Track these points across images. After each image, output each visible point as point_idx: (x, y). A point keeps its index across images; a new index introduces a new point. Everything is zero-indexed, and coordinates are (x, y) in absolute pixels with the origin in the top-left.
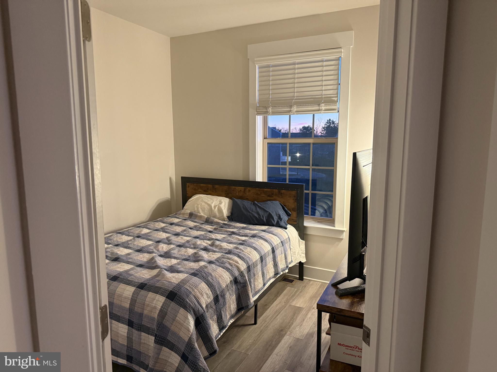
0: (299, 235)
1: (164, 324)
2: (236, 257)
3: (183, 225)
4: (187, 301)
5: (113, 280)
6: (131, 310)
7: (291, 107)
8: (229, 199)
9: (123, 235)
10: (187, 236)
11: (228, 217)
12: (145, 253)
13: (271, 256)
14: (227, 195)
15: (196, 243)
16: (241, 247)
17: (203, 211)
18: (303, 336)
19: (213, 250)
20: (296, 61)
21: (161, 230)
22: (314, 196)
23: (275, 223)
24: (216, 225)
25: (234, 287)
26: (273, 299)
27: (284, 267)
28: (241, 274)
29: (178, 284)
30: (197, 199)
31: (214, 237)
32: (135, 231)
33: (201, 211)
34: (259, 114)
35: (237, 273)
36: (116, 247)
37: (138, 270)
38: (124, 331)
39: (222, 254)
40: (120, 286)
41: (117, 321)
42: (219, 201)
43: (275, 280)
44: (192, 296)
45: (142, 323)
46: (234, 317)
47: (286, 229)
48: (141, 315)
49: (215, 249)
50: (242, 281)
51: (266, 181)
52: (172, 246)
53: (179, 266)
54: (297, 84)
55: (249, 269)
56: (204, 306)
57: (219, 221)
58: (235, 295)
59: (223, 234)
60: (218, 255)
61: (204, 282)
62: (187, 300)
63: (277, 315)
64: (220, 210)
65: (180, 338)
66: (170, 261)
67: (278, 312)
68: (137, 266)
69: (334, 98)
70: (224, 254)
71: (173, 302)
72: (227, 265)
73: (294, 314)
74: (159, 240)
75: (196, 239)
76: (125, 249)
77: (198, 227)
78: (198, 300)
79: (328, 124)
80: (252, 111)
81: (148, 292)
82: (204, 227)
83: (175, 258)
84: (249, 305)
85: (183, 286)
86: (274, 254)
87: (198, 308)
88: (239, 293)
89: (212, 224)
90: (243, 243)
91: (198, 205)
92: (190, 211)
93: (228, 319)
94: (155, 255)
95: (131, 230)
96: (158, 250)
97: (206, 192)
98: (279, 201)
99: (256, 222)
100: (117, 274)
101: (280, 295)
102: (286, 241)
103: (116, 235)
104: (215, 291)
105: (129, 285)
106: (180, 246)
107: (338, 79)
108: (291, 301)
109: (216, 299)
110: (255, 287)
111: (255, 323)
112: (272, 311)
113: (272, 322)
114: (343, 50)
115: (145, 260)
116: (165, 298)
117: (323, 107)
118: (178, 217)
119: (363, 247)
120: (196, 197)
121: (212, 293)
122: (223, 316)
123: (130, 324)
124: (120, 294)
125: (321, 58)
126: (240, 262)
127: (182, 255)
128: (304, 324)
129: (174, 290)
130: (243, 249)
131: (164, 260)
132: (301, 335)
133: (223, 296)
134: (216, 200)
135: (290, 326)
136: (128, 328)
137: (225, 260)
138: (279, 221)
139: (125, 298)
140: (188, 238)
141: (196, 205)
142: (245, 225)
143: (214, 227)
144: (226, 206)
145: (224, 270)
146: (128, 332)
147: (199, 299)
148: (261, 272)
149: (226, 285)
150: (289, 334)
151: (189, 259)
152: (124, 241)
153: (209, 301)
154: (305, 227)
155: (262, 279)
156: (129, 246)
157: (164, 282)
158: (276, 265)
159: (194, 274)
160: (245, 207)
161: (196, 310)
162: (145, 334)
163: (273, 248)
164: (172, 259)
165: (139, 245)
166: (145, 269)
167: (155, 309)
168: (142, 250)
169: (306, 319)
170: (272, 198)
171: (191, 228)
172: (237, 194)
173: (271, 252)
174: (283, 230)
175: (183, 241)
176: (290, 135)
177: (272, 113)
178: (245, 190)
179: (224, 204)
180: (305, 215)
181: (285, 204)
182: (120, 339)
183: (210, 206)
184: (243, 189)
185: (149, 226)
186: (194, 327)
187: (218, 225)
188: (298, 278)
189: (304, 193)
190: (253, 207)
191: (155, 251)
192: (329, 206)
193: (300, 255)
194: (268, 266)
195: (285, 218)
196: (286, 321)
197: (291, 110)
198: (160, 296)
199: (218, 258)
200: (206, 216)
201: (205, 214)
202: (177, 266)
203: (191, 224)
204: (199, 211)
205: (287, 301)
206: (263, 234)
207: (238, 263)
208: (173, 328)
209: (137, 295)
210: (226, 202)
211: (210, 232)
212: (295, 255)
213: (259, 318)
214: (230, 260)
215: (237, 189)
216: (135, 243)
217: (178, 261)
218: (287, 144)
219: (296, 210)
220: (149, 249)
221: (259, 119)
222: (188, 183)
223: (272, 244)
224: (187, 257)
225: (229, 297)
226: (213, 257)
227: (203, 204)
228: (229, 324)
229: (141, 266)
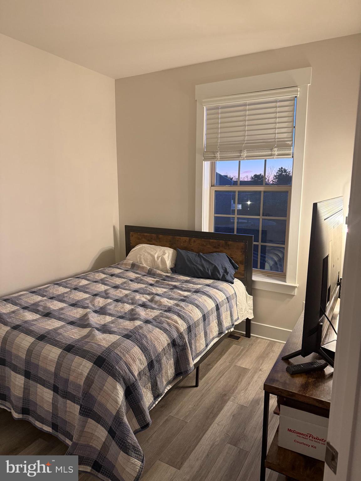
0: (247, 290)
1: (90, 394)
2: (176, 316)
3: (124, 277)
4: (117, 369)
5: (39, 339)
6: (56, 375)
7: (241, 151)
8: (173, 249)
9: (60, 286)
10: (126, 289)
11: (171, 269)
12: (79, 307)
13: (215, 314)
14: (171, 246)
15: (134, 297)
16: (182, 304)
17: (146, 261)
18: (248, 403)
19: (152, 307)
20: (247, 101)
21: (101, 282)
22: (264, 248)
23: (221, 277)
24: (158, 278)
25: (172, 350)
26: (217, 358)
27: (229, 325)
28: (181, 335)
29: (108, 348)
30: (141, 249)
31: (154, 291)
32: (73, 282)
33: (143, 262)
34: (206, 159)
35: (175, 335)
36: (50, 300)
37: (69, 329)
38: (49, 397)
39: (161, 312)
40: (46, 347)
41: (42, 385)
42: (163, 252)
43: (219, 340)
44: (122, 363)
45: (67, 390)
46: (171, 383)
47: (233, 283)
48: (67, 381)
49: (154, 306)
50: (181, 344)
51: (213, 232)
52: (109, 301)
53: (112, 325)
54: (248, 126)
55: (189, 329)
56: (136, 374)
57: (161, 273)
58: (172, 359)
59: (164, 287)
60: (156, 313)
61: (137, 345)
62: (117, 367)
63: (221, 377)
64: (163, 262)
65: (107, 410)
66: (105, 318)
67: (222, 373)
68: (68, 323)
69: (288, 142)
70: (163, 312)
71: (101, 369)
72: (165, 325)
73: (239, 377)
74: (96, 293)
75: (135, 293)
76: (59, 303)
77: (139, 279)
78: (129, 367)
79: (280, 172)
80: (198, 157)
81: (75, 356)
82: (145, 279)
83: (110, 315)
84: (188, 370)
85: (113, 351)
86: (218, 312)
87: (129, 377)
88: (178, 357)
89: (155, 276)
90: (184, 300)
91: (141, 255)
92: (132, 262)
93: (164, 385)
94: (89, 310)
95: (69, 280)
96: (93, 305)
97: (150, 242)
98: (225, 253)
99: (200, 275)
100: (45, 332)
101: (224, 354)
102: (232, 297)
103: (53, 287)
104: (149, 355)
105: (55, 346)
106: (117, 301)
107: (293, 121)
108: (236, 361)
109: (151, 365)
110: (196, 349)
111: (197, 386)
112: (215, 372)
113: (214, 385)
114: (299, 89)
115: (78, 316)
116: (92, 364)
117: (276, 152)
118: (119, 267)
119: (321, 316)
120: (139, 247)
121: (146, 358)
122: (159, 383)
123: (55, 389)
124: (45, 356)
125: (275, 98)
126: (180, 321)
127: (118, 311)
128: (249, 389)
129: (103, 355)
130: (184, 306)
131: (98, 316)
132: (246, 402)
133: (159, 361)
134: (160, 251)
135: (234, 391)
136: (54, 394)
137: (163, 319)
138: (225, 274)
139: (51, 361)
140: (127, 292)
141: (138, 256)
142: (188, 278)
143: (156, 280)
144: (169, 257)
145: (161, 331)
146: (53, 398)
147: (130, 365)
148: (203, 332)
149: (163, 348)
150: (233, 400)
151: (125, 317)
152: (60, 293)
153: (142, 367)
154: (253, 282)
155: (204, 339)
156: (64, 299)
157: (93, 344)
158: (220, 324)
159: (127, 336)
160: (190, 258)
161: (126, 379)
162: (70, 402)
163: (217, 305)
164: (106, 316)
165: (75, 298)
166: (76, 327)
167: (82, 376)
168: (76, 304)
169: (252, 383)
170: (218, 250)
171: (131, 281)
172: (182, 245)
173: (215, 309)
174: (229, 284)
175: (121, 295)
176: (239, 183)
177: (220, 158)
178: (190, 240)
179: (167, 255)
180: (253, 269)
181: (232, 256)
182: (45, 405)
183: (153, 256)
184: (188, 240)
185: (89, 276)
186: (123, 398)
187: (161, 277)
188: (245, 335)
189: (253, 245)
190: (198, 259)
191: (90, 305)
192: (280, 257)
193: (247, 311)
194: (212, 324)
195: (232, 271)
196: (230, 384)
197: (241, 155)
198: (86, 361)
199: (156, 316)
200: (148, 268)
201: (147, 265)
202: (111, 325)
203: (132, 275)
204: (142, 262)
205: (232, 361)
206: (207, 289)
207: (178, 323)
208: (99, 398)
209: (63, 359)
210: (170, 253)
211: (151, 285)
212: (242, 311)
213: (201, 379)
214: (168, 319)
215: (182, 239)
216: (71, 296)
217: (113, 318)
218: (235, 192)
219: (244, 264)
220: (84, 304)
221: (206, 165)
222: (131, 232)
223: (217, 300)
224: (122, 314)
225: (166, 361)
226: (151, 315)
227: (146, 254)
228: (166, 390)
229: (72, 323)
